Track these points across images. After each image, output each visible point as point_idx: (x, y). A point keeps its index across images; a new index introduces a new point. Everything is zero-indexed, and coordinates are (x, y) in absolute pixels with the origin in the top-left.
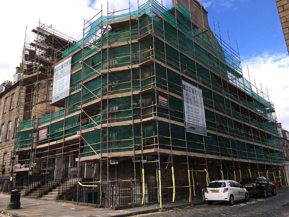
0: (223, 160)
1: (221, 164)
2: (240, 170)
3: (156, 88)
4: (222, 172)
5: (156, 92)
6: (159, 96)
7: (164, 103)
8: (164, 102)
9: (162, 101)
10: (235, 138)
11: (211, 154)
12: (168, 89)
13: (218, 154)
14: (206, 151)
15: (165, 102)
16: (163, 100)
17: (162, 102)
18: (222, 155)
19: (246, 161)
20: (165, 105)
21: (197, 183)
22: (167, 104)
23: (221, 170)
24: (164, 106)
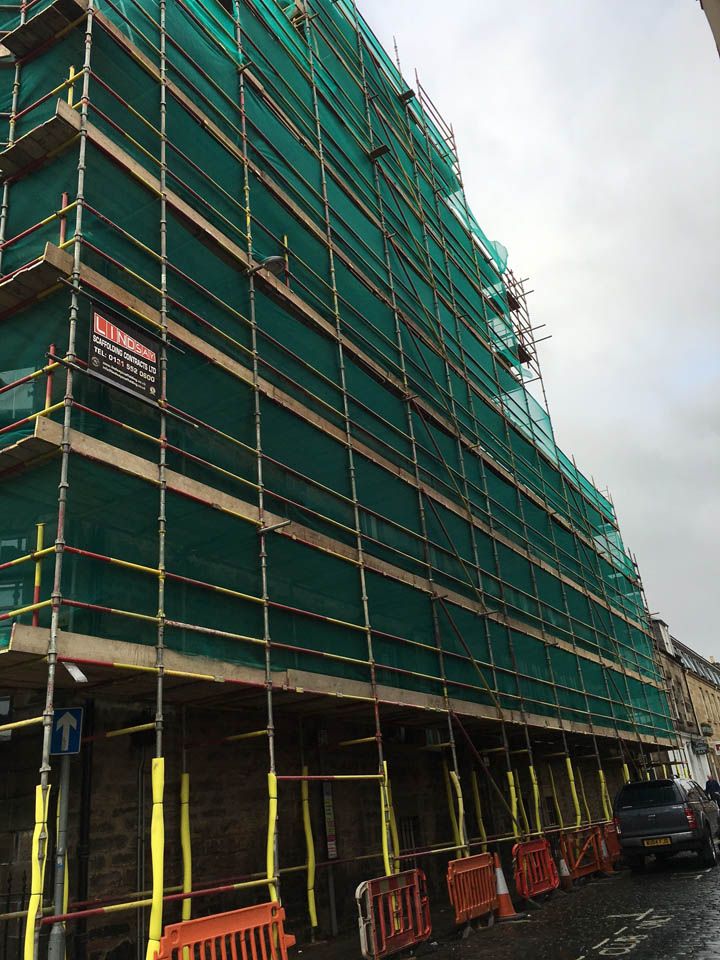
0: (458, 715)
1: (448, 740)
2: (531, 768)
3: (80, 271)
4: (455, 776)
5: (76, 290)
6: (97, 318)
7: (128, 367)
8: (130, 358)
9: (119, 352)
10: (505, 620)
11: (401, 687)
12: (164, 302)
13: (435, 688)
14: (376, 668)
15: (139, 363)
16: (124, 350)
17: (114, 355)
18: (457, 692)
19: (553, 724)
20: (137, 376)
21: (331, 845)
22: (152, 379)
23: (454, 770)
24: (132, 380)
